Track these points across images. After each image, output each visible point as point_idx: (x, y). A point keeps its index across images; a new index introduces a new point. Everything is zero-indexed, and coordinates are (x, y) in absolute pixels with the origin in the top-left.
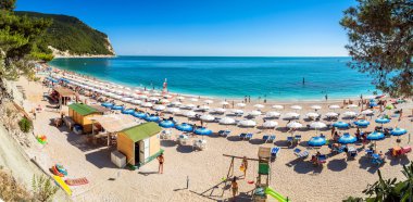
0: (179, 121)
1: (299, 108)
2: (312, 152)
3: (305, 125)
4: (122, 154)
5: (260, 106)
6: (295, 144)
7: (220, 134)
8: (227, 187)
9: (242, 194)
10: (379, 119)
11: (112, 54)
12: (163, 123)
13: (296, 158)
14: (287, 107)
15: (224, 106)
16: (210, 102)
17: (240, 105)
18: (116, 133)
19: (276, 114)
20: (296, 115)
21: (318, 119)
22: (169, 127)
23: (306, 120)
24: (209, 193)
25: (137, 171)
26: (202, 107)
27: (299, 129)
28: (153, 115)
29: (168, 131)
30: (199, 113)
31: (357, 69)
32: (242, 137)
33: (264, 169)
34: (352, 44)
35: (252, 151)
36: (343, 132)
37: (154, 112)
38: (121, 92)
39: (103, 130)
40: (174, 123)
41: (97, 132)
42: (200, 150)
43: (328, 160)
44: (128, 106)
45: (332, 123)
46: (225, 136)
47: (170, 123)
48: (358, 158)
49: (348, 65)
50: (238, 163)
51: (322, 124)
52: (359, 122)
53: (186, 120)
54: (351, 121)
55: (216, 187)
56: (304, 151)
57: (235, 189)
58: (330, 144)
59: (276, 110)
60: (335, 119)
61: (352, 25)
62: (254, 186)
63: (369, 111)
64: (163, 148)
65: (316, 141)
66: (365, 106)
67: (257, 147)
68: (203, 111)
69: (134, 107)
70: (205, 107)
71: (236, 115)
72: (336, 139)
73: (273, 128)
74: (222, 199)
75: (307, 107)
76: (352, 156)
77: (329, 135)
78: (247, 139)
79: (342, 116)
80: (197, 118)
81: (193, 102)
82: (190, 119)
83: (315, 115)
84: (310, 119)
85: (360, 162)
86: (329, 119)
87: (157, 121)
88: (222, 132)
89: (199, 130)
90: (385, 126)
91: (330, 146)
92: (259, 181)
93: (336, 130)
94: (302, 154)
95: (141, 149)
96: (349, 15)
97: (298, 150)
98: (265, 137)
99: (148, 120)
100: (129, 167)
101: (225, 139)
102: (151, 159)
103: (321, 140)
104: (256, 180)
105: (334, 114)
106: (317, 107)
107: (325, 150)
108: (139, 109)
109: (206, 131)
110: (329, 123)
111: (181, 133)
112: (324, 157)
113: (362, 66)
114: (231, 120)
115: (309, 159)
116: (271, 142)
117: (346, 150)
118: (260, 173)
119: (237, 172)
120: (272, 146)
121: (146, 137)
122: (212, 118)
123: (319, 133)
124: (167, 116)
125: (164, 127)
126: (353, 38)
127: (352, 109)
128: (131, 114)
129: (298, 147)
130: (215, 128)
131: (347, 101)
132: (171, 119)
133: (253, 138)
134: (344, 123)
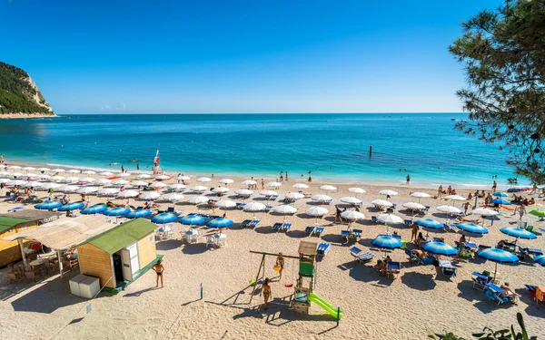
0: (184, 212)
1: (361, 191)
2: (378, 256)
3: (369, 216)
4: (90, 277)
5: (302, 186)
6: (353, 241)
7: (245, 225)
8: (256, 292)
9: (277, 300)
10: (511, 229)
11: (46, 111)
12: (159, 217)
13: (353, 259)
14: (343, 188)
15: (251, 187)
16: (229, 182)
17: (273, 184)
18: (74, 247)
19: (326, 198)
20: (356, 201)
21: (390, 210)
22: (168, 221)
23: (371, 210)
24: (232, 300)
25: (121, 293)
26: (217, 190)
27: (360, 221)
28: (140, 208)
29: (167, 228)
30: (214, 198)
31: (479, 134)
32: (276, 228)
33: (306, 269)
34: (474, 89)
35: (291, 247)
36: (432, 235)
37: (142, 204)
38: (75, 179)
39: (46, 250)
40: (176, 214)
41: (32, 257)
42: (217, 247)
43: (403, 271)
44: (92, 201)
45: (414, 219)
46: (252, 227)
47: (170, 216)
48: (456, 280)
49: (460, 126)
50: (271, 261)
51: (396, 218)
52: (466, 225)
53: (194, 210)
54: (449, 222)
55: (242, 292)
56: (365, 252)
57: (267, 294)
58: (409, 249)
59: (327, 192)
60: (420, 213)
61: (477, 50)
62: (292, 290)
63: (490, 212)
64: (161, 252)
65: (386, 241)
66: (482, 201)
67: (297, 241)
68: (219, 195)
69: (105, 200)
70: (223, 189)
71: (267, 198)
72: (420, 243)
73: (320, 217)
74: (251, 307)
75: (374, 191)
76: (446, 275)
77: (407, 236)
78: (285, 231)
79: (432, 210)
80: (210, 205)
81: (204, 184)
82: (201, 207)
83: (387, 204)
84: (378, 209)
85: (460, 286)
86: (410, 212)
87: (148, 216)
88: (248, 221)
89: (214, 222)
90: (522, 243)
91: (408, 252)
92: (300, 284)
93: (421, 230)
94: (362, 255)
95: (125, 261)
96: (474, 31)
97: (357, 250)
98: (309, 229)
99: (132, 217)
100: (106, 291)
101: (253, 232)
102: (142, 272)
103: (393, 241)
104: (295, 284)
105: (420, 206)
106: (390, 192)
107: (399, 256)
108: (115, 202)
109: (225, 221)
110: (409, 218)
111: (187, 228)
112: (397, 265)
113: (489, 129)
114: (261, 206)
115: (373, 263)
116: (317, 235)
117: (436, 263)
118: (301, 275)
119: (270, 272)
120: (319, 241)
121: (131, 243)
122: (233, 203)
123: (391, 231)
124: (164, 207)
125: (161, 222)
126: (478, 76)
127: (454, 203)
128: (101, 212)
129: (357, 245)
130: (238, 217)
131: (445, 188)
132: (171, 210)
133: (292, 229)
134: (437, 222)
